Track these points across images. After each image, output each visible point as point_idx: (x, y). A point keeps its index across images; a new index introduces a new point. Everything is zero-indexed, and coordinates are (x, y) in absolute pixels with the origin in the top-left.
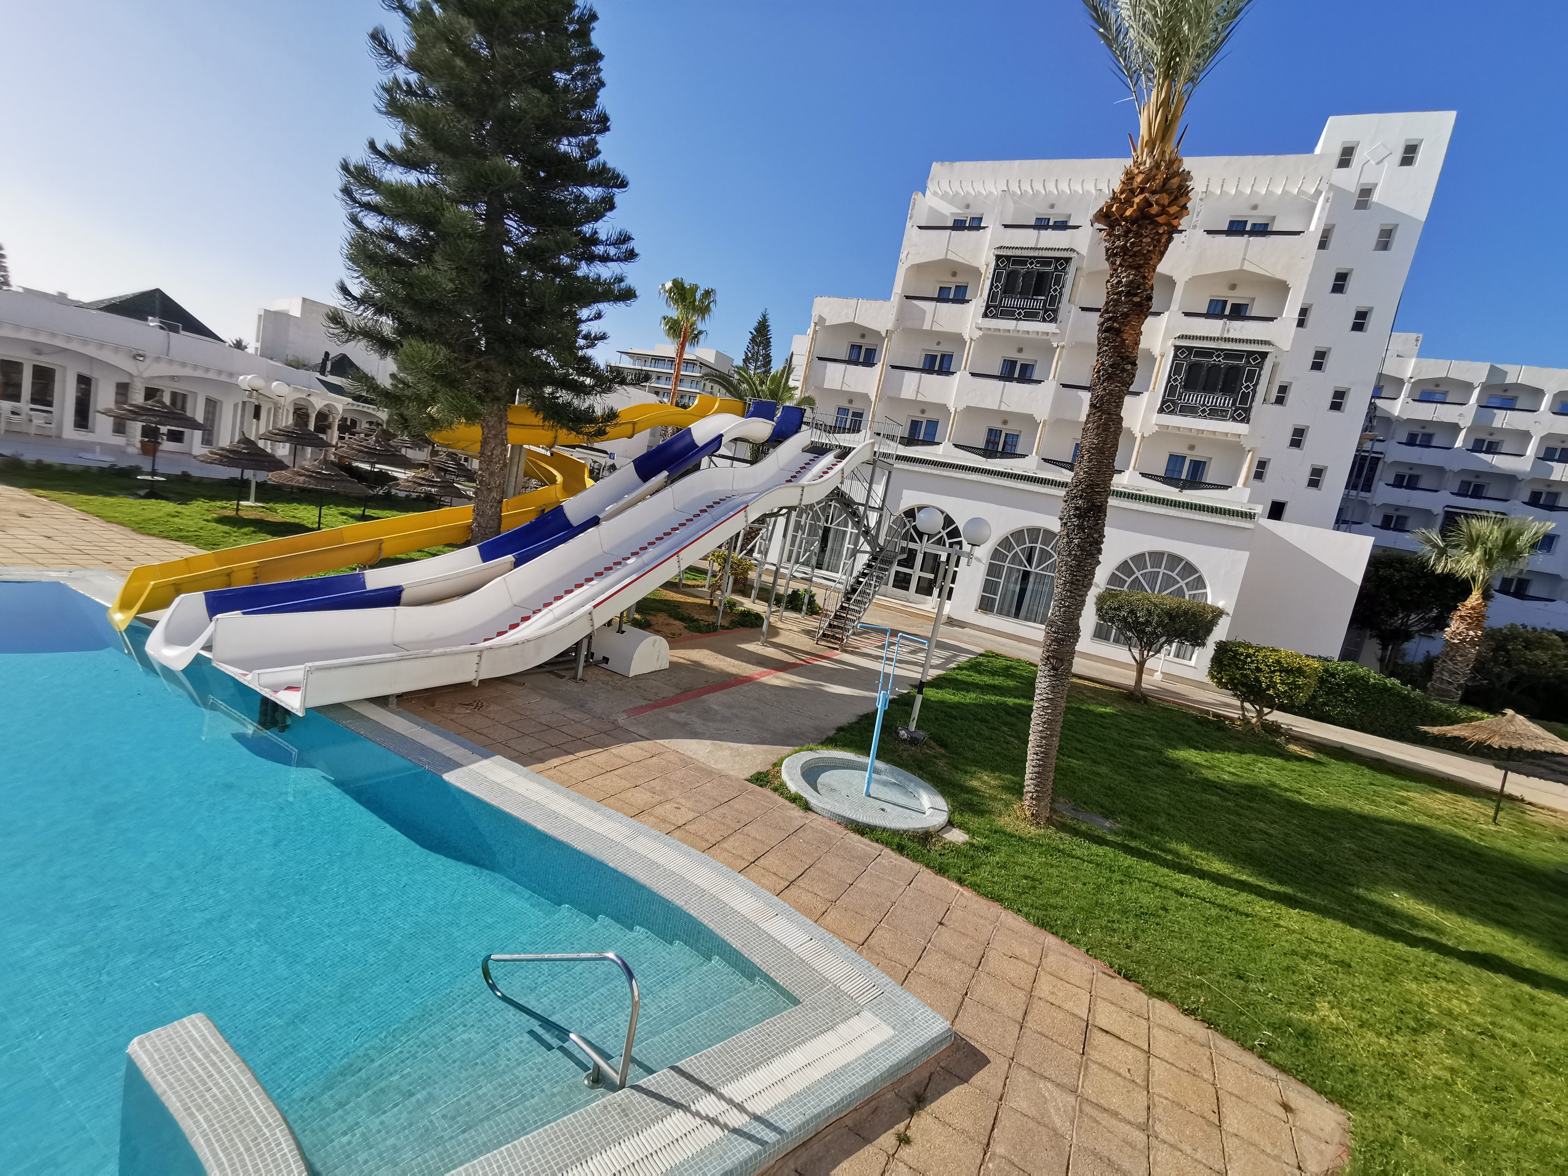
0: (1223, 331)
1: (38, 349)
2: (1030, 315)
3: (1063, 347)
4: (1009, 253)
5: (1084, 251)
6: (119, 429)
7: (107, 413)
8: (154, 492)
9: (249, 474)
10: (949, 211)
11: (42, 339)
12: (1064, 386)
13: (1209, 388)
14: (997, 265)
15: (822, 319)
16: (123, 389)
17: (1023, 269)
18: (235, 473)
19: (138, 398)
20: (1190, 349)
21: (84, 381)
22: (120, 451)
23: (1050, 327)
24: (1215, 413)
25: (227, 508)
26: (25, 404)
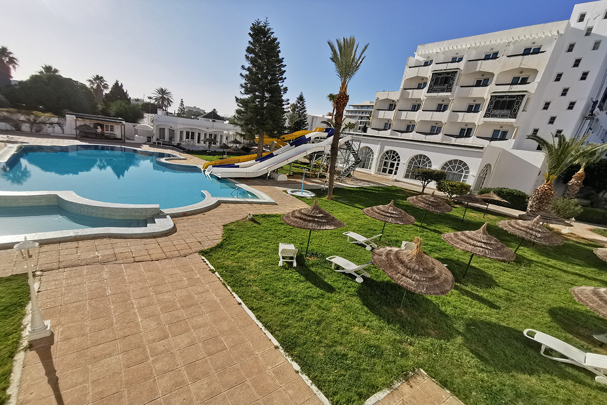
0: (509, 89)
1: (192, 129)
2: (443, 91)
3: (453, 99)
4: (437, 72)
5: (462, 68)
6: (205, 143)
7: (202, 140)
8: (209, 154)
9: (225, 150)
10: (422, 60)
11: (193, 127)
12: (453, 111)
13: (502, 108)
14: (433, 76)
15: (378, 98)
16: (205, 134)
17: (441, 77)
18: (222, 150)
19: (208, 137)
20: (496, 96)
21: (199, 134)
22: (205, 147)
23: (449, 94)
24: (503, 116)
25: (221, 157)
26: (190, 140)
